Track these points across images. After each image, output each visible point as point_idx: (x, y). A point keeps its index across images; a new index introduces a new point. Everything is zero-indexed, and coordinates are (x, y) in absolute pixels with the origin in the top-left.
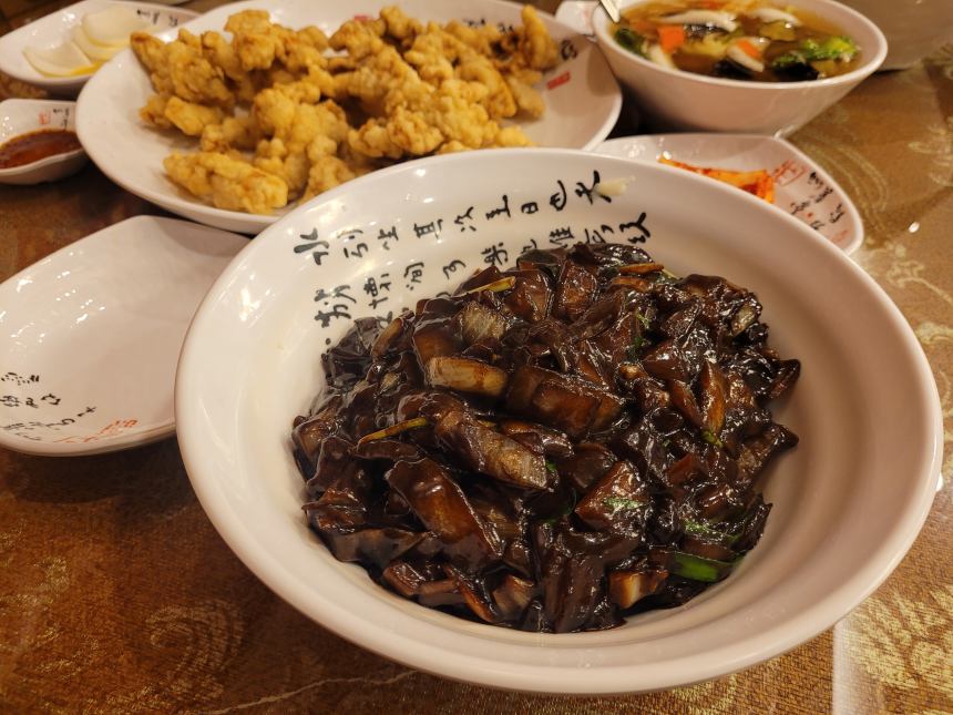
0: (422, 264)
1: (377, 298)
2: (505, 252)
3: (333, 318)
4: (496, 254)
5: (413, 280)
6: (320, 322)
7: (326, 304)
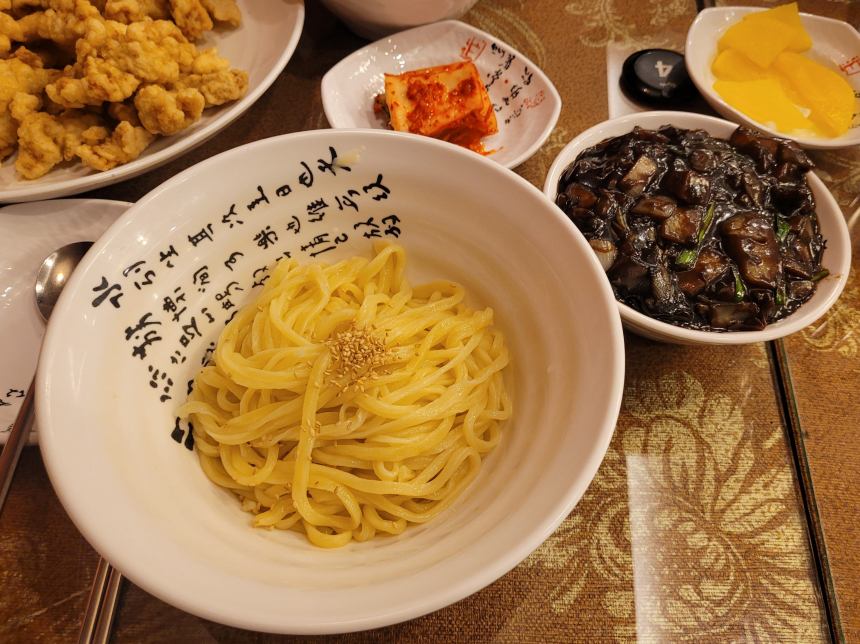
0: (205, 267)
1: (177, 312)
2: (273, 233)
3: (147, 347)
4: (266, 236)
5: (202, 283)
6: (139, 356)
7: (137, 337)
